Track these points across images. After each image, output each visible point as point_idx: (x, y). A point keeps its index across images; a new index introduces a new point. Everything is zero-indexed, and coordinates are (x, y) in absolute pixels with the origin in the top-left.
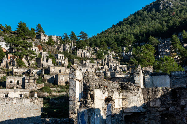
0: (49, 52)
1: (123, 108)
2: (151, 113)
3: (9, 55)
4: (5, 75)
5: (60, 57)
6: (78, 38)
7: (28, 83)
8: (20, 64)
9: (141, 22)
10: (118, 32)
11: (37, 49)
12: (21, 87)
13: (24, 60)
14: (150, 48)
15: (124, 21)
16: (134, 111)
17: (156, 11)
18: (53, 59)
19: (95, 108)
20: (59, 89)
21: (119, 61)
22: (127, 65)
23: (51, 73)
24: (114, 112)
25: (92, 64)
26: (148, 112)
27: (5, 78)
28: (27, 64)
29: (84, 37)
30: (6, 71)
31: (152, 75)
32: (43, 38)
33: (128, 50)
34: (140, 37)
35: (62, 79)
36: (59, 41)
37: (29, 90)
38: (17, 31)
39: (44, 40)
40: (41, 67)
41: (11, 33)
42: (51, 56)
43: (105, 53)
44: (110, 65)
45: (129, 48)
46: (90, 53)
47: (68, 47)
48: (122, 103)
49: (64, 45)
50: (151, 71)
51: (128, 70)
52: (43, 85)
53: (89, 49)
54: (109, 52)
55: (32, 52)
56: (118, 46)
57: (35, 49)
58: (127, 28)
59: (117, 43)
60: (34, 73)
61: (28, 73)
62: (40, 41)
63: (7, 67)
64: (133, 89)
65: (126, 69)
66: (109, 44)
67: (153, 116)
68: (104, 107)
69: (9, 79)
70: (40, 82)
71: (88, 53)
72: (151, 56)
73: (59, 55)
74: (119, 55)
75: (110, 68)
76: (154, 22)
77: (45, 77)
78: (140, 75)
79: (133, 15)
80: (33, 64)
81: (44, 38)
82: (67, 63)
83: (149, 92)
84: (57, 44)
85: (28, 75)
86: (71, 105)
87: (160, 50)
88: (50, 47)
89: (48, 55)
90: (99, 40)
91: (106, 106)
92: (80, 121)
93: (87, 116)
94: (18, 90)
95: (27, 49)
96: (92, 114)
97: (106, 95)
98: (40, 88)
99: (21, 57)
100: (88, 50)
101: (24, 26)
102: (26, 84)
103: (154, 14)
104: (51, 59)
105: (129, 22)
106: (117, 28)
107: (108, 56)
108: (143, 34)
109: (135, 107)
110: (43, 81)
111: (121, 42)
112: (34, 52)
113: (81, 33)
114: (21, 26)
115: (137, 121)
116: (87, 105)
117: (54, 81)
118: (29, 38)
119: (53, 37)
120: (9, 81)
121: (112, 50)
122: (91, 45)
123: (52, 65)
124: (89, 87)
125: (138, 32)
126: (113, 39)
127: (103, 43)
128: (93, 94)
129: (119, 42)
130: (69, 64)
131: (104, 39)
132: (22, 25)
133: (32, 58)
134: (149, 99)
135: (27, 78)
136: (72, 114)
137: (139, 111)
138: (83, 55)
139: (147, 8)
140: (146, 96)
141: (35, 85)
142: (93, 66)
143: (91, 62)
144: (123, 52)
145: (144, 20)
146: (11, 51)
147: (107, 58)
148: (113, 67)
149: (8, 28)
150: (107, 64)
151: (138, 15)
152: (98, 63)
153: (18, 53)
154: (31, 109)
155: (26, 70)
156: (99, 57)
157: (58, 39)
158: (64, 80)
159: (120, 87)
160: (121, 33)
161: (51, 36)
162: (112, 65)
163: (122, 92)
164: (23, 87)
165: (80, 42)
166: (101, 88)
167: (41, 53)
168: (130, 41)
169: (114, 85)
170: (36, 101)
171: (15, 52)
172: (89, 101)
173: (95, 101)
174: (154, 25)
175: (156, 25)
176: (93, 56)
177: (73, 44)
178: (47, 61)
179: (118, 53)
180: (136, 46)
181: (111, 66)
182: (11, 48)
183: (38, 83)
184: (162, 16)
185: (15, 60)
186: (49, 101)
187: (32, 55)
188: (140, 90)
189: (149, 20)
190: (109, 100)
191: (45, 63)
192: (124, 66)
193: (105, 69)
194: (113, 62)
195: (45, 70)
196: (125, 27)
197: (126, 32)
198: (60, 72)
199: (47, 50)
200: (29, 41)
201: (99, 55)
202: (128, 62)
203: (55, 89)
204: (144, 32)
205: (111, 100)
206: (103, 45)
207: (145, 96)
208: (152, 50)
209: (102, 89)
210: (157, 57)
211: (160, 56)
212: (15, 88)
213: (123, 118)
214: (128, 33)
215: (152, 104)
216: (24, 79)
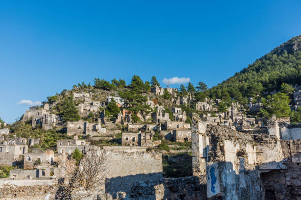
0: (165, 106)
1: (258, 164)
2: (293, 171)
3: (124, 111)
4: (120, 131)
5: (177, 111)
6: (197, 89)
7: (144, 140)
8: (135, 120)
9: (269, 67)
10: (242, 80)
11: (152, 102)
12: (137, 144)
13: (139, 115)
14: (283, 97)
15: (249, 68)
16: (271, 168)
17: (288, 53)
18: (169, 113)
19: (227, 161)
20: (178, 146)
21: (245, 113)
22: (255, 118)
23: (168, 128)
24: (247, 168)
25: (214, 118)
26: (289, 169)
27: (120, 135)
28: (142, 120)
29: (203, 88)
30: (121, 128)
31: (289, 127)
32: (158, 91)
33: (256, 100)
34: (270, 85)
35: (181, 135)
36: (175, 94)
37: (146, 148)
38: (131, 85)
39: (160, 93)
40: (157, 123)
41: (125, 87)
42: (167, 111)
43: (228, 105)
44: (234, 118)
45: (256, 98)
46: (211, 105)
47: (185, 100)
48: (257, 158)
49: (181, 98)
50: (289, 123)
51: (257, 123)
52: (160, 142)
53: (209, 101)
54: (233, 104)
55: (148, 107)
56: (244, 96)
57: (151, 103)
58: (253, 75)
59: (242, 93)
60: (150, 129)
61: (144, 129)
62: (155, 95)
63: (122, 123)
64: (269, 142)
65: (254, 122)
66: (232, 95)
67: (297, 174)
68: (236, 161)
69: (125, 136)
70: (157, 139)
71: (208, 106)
72: (285, 106)
73: (176, 109)
74: (244, 106)
75: (234, 121)
76: (286, 66)
77: (161, 133)
78: (275, 126)
79: (260, 60)
80: (149, 120)
81: (160, 92)
82: (185, 117)
83: (289, 145)
84: (173, 97)
85: (144, 132)
86: (194, 162)
87: (297, 99)
88: (166, 101)
89: (164, 109)
90: (220, 91)
91: (239, 161)
92: (210, 176)
93: (218, 170)
94: (134, 147)
95: (142, 104)
96: (223, 169)
97: (238, 147)
98: (156, 145)
99: (136, 112)
100: (208, 103)
101: (138, 79)
102: (143, 141)
103: (286, 57)
104: (168, 114)
105: (255, 68)
106: (241, 76)
107: (232, 109)
108: (274, 81)
109: (273, 163)
110: (160, 137)
111: (246, 92)
112: (149, 106)
113: (200, 83)
114: (135, 80)
115: (276, 180)
116: (217, 158)
117: (172, 138)
118: (144, 92)
119: (168, 90)
120: (125, 138)
121: (236, 102)
122: (211, 97)
123: (169, 120)
124: (219, 138)
125: (267, 79)
126: (237, 88)
127: (225, 93)
128: (223, 146)
129: (244, 92)
130: (187, 119)
131: (225, 89)
132: (137, 78)
133: (148, 113)
134: (290, 153)
135: (143, 134)
136: (196, 172)
137: (279, 168)
138: (202, 108)
139: (277, 51)
140: (286, 150)
141: (151, 142)
142: (215, 120)
143: (212, 116)
144: (249, 103)
145: (273, 64)
146: (126, 106)
147: (230, 111)
148: (238, 120)
149: (123, 82)
150: (231, 117)
151: (266, 60)
152: (220, 116)
153: (133, 108)
154: (152, 165)
155: (141, 126)
156: (221, 109)
157: (174, 91)
158: (182, 136)
159: (253, 140)
160: (246, 82)
161: (167, 89)
162: (237, 118)
163: (255, 145)
164: (139, 144)
165: (198, 93)
166: (232, 139)
167: (157, 108)
168: (257, 90)
169: (246, 136)
170: (157, 156)
171: (129, 107)
172: (219, 154)
173: (226, 154)
174: (287, 70)
175: (289, 70)
176: (214, 109)
177: (190, 97)
178: (163, 115)
179: (243, 104)
180: (265, 96)
181: (236, 120)
182: (126, 103)
183: (155, 140)
184: (297, 59)
185: (130, 115)
186: (167, 159)
187: (148, 110)
188: (278, 143)
189: (280, 65)
190: (241, 154)
191: (161, 118)
192: (252, 120)
193: (229, 124)
194: (238, 114)
195: (162, 125)
196: (251, 74)
197: (253, 80)
198: (178, 127)
199: (163, 104)
200: (144, 95)
201: (221, 107)
202: (256, 114)
203: (173, 146)
204: (274, 79)
205: (244, 154)
206: (226, 96)
207: (284, 150)
208: (285, 99)
209: (233, 141)
210: (293, 107)
211: (296, 106)
212: (131, 145)
213: (259, 176)
214: (254, 81)
215: (294, 160)
216: (140, 135)
